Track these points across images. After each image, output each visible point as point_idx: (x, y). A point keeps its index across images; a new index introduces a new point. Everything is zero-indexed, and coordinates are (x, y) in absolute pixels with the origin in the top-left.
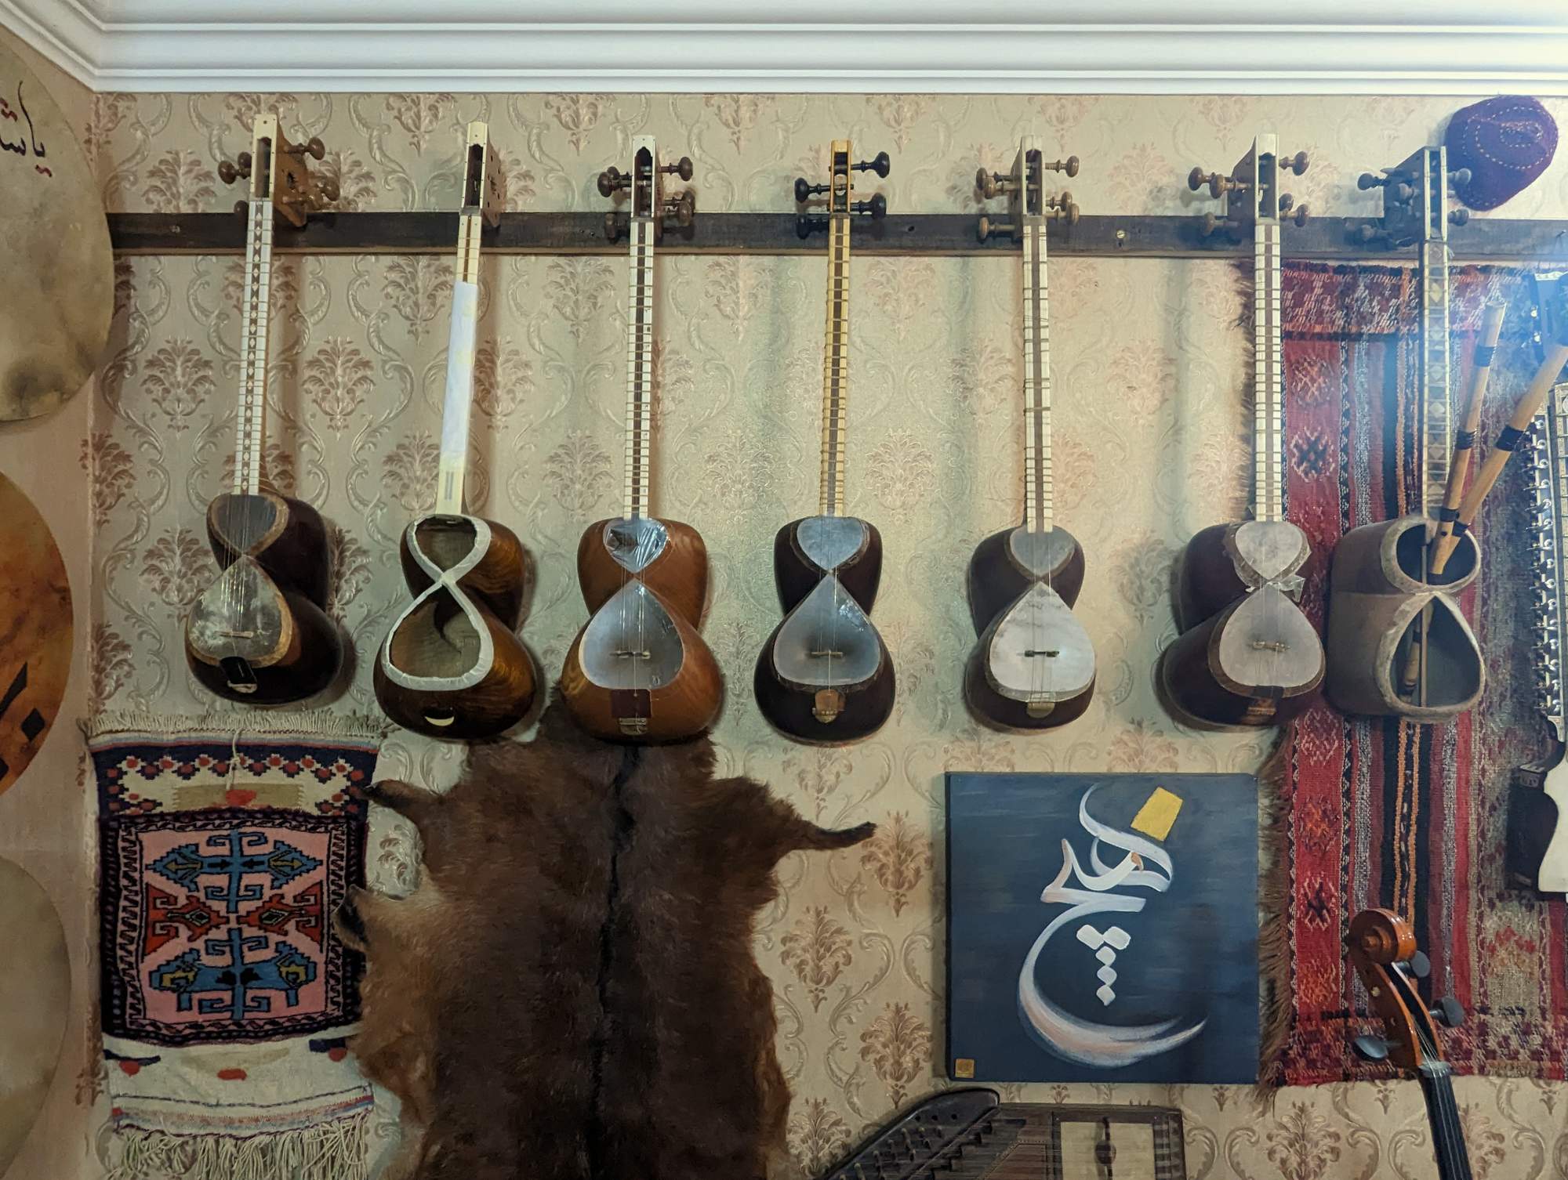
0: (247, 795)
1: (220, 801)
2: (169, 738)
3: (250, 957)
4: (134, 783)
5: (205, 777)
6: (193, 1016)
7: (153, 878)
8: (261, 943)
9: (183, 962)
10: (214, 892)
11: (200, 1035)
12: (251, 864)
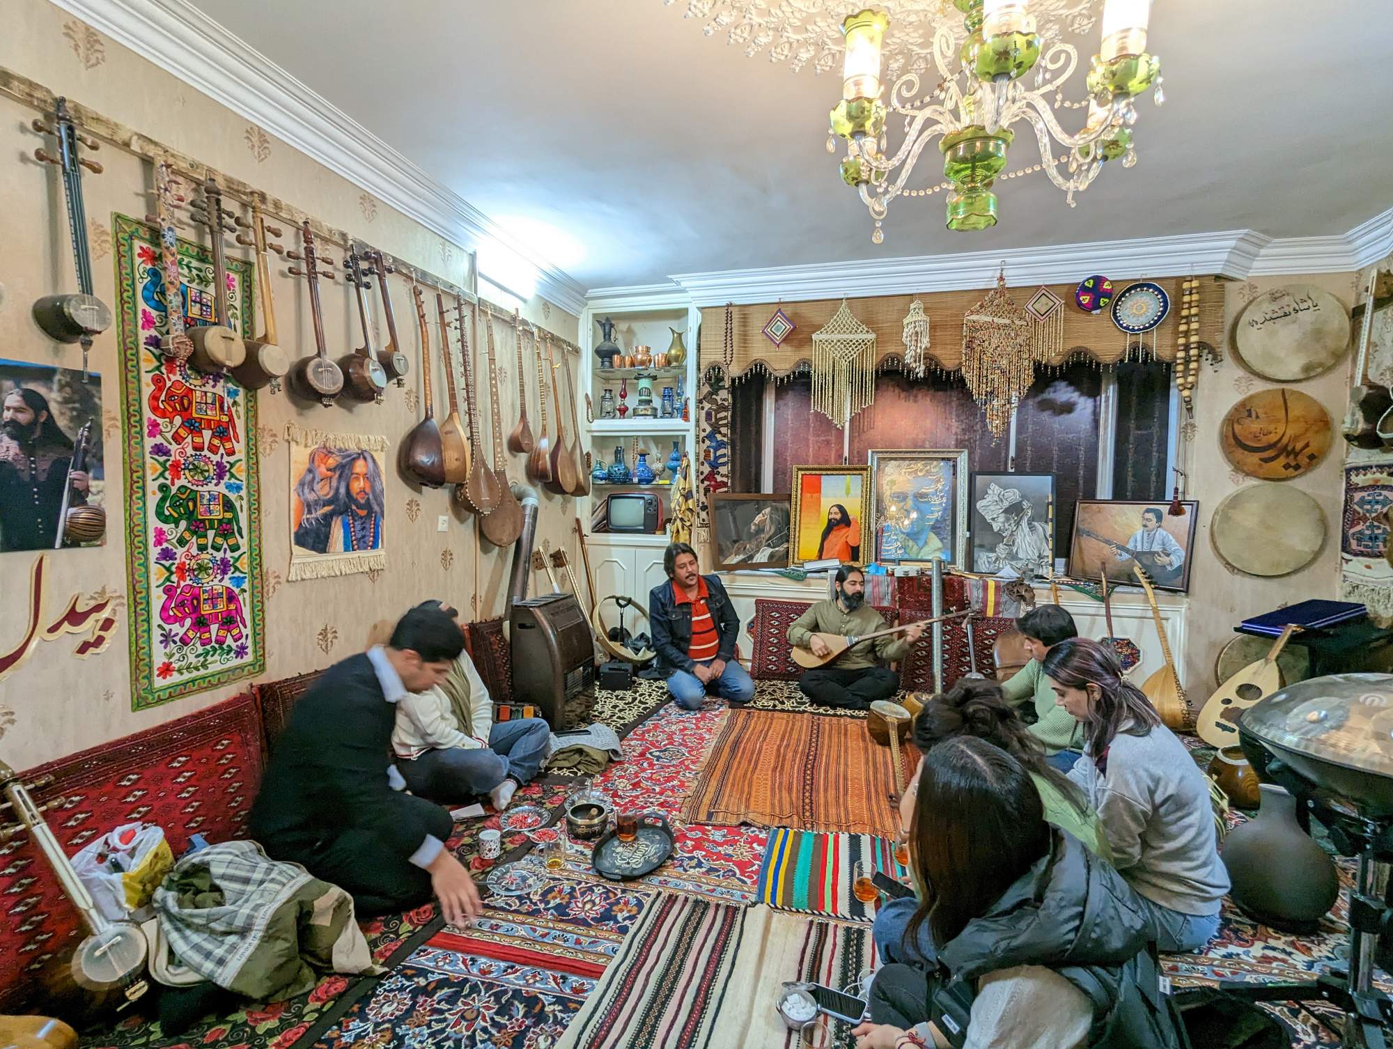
0: (1377, 481)
1: (1371, 483)
2: (1362, 464)
3: (1377, 532)
4: (1354, 479)
5: (1369, 476)
6: (1362, 548)
7: (1356, 507)
8: (1379, 528)
9: (1360, 532)
10: (1368, 511)
11: (1362, 554)
12: (1377, 502)
